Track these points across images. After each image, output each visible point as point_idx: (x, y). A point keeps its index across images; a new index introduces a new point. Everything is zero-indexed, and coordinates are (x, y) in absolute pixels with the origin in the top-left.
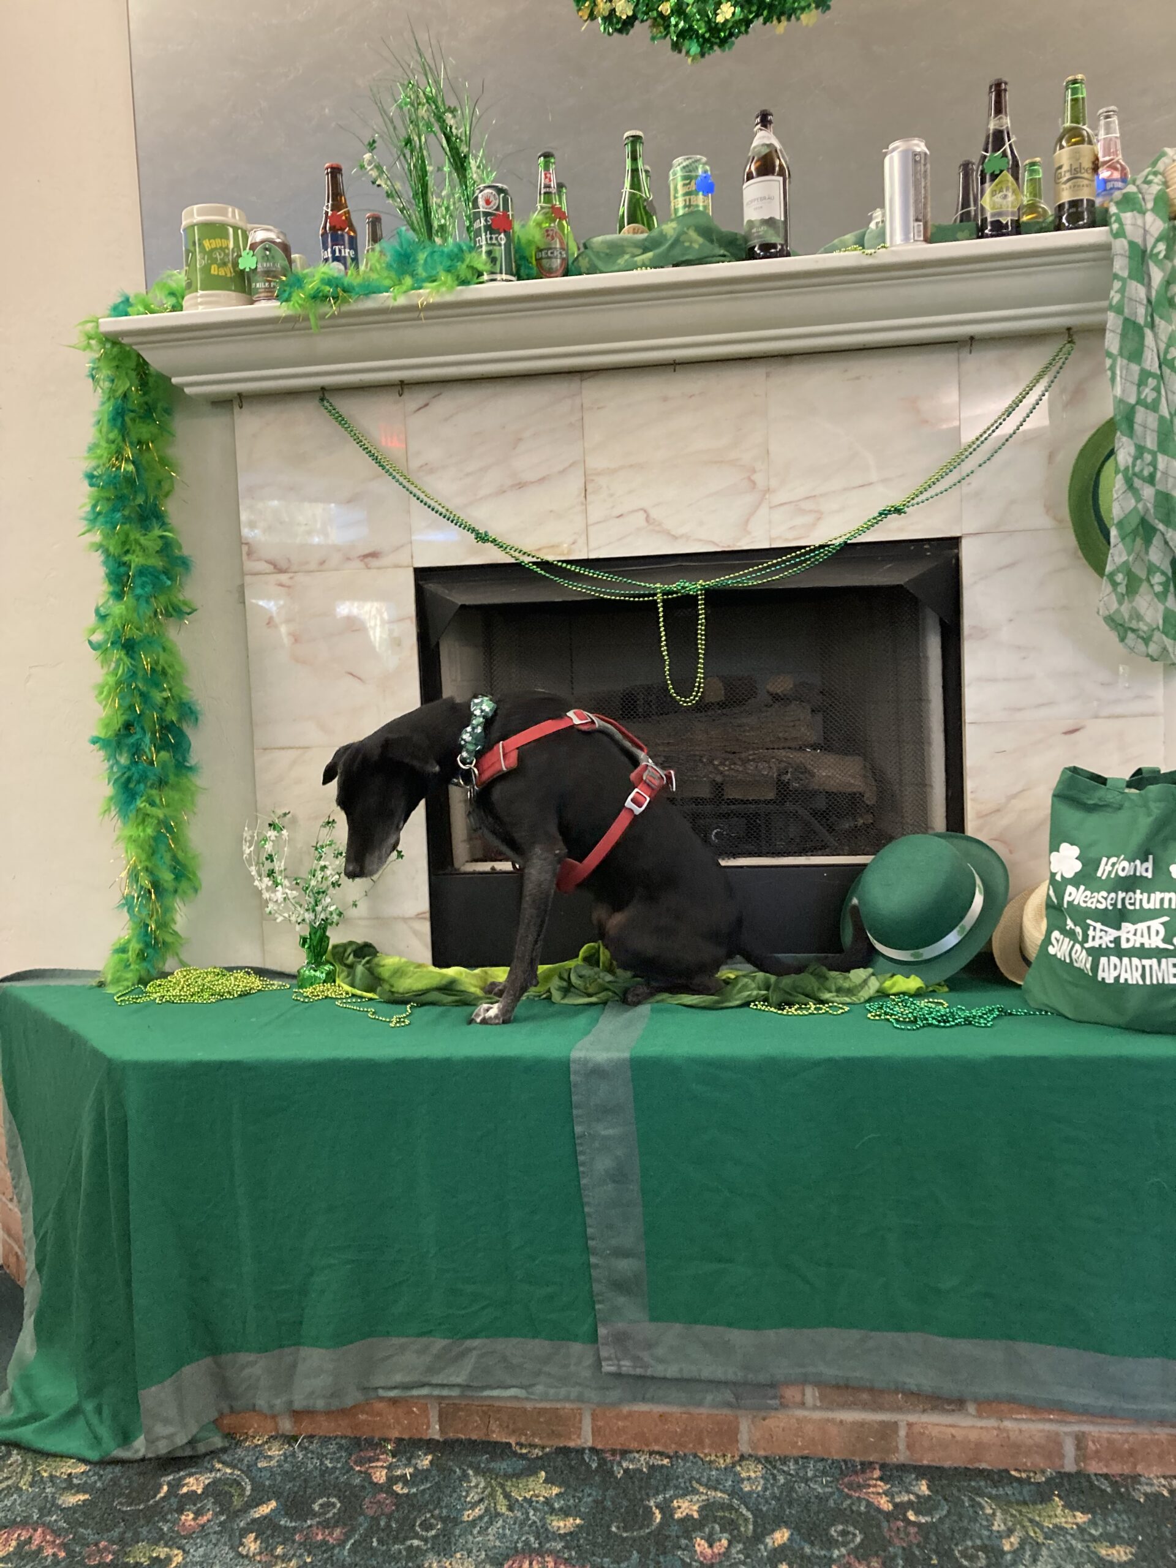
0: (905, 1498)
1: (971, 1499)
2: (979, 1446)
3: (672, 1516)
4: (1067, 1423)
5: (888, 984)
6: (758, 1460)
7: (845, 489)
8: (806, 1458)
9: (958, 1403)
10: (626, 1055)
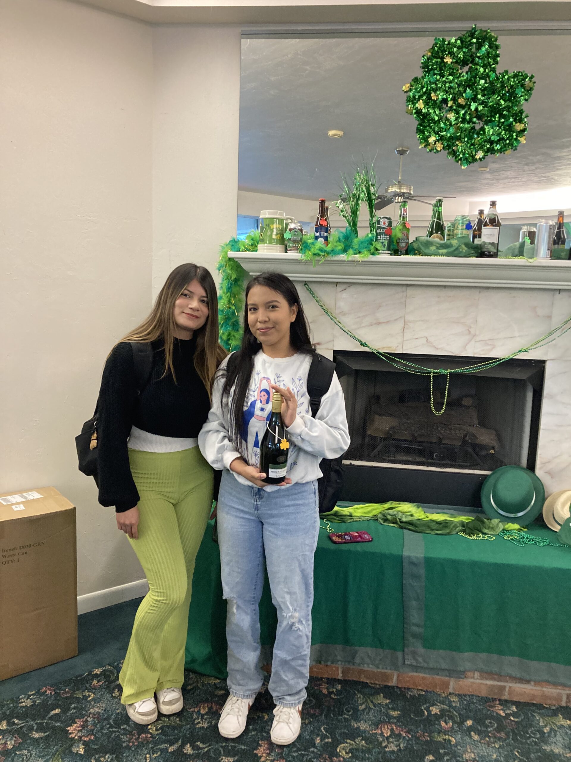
0: (508, 712)
1: (531, 714)
2: (534, 695)
3: (431, 712)
4: (564, 690)
5: (506, 526)
6: (456, 695)
7: (505, 338)
8: (473, 695)
9: (528, 682)
10: (422, 556)
